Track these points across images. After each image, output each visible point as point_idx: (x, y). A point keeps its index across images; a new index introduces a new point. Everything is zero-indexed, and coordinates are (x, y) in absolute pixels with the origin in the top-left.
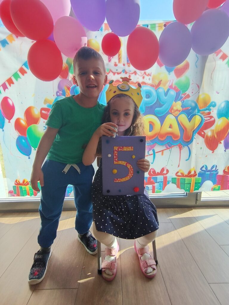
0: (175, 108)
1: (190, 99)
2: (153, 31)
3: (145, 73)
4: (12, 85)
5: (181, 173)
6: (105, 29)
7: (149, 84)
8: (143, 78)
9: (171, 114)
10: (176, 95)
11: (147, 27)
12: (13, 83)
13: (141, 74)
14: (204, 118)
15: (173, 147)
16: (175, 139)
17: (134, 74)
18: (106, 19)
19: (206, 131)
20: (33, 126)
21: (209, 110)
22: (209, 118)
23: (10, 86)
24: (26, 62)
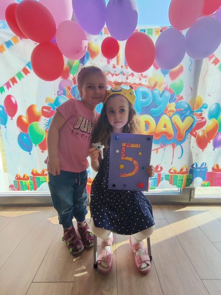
0: (169, 109)
1: (183, 100)
2: (150, 36)
3: (142, 75)
4: (15, 84)
5: (174, 171)
6: (105, 34)
7: (146, 86)
8: (140, 79)
9: (166, 114)
10: (171, 97)
11: (144, 32)
12: (16, 82)
13: (138, 75)
14: (196, 119)
15: (167, 145)
16: (169, 139)
17: (131, 76)
18: (105, 24)
19: (197, 131)
20: (34, 123)
21: (201, 111)
22: (201, 119)
23: (14, 84)
24: (30, 62)
